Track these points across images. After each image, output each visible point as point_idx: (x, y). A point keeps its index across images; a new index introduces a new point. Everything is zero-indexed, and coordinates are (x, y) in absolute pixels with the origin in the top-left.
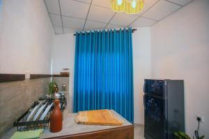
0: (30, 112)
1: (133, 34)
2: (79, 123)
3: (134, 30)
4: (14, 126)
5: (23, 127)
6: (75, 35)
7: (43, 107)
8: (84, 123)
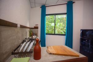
0: (21, 46)
1: (73, 5)
2: (50, 54)
3: (74, 2)
4: (12, 54)
5: (17, 55)
6: (41, 7)
7: (28, 43)
8: (54, 54)
